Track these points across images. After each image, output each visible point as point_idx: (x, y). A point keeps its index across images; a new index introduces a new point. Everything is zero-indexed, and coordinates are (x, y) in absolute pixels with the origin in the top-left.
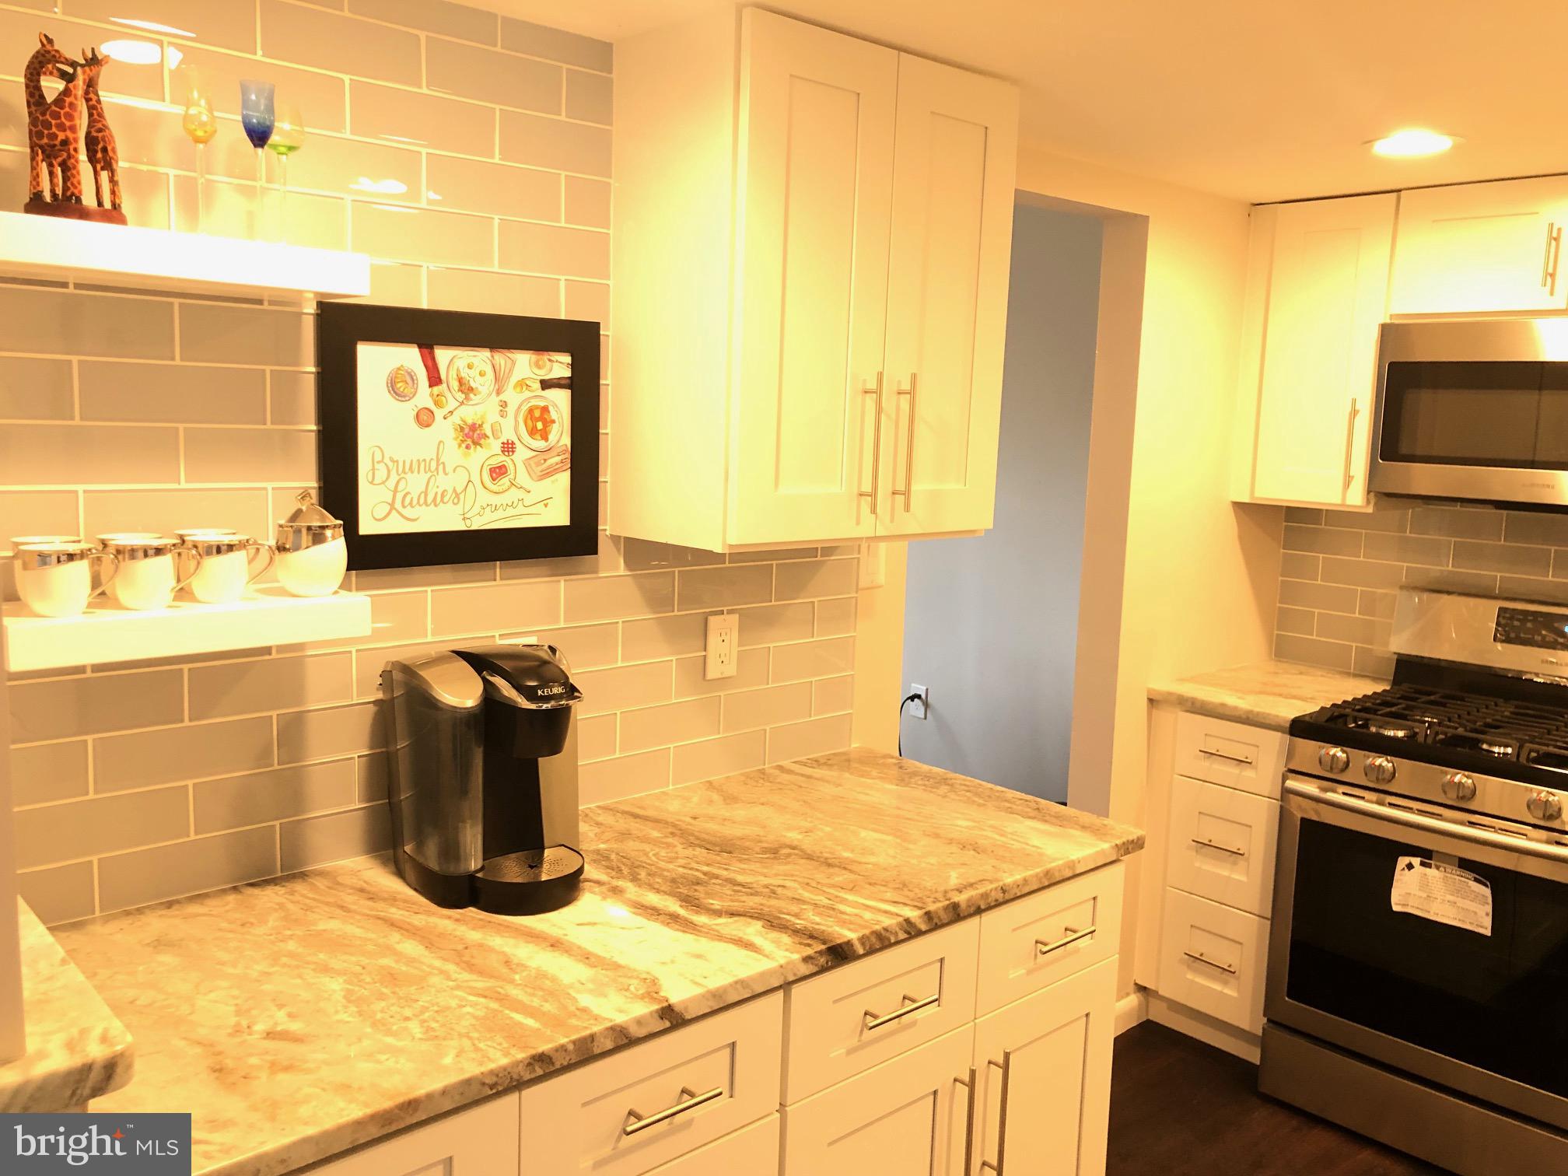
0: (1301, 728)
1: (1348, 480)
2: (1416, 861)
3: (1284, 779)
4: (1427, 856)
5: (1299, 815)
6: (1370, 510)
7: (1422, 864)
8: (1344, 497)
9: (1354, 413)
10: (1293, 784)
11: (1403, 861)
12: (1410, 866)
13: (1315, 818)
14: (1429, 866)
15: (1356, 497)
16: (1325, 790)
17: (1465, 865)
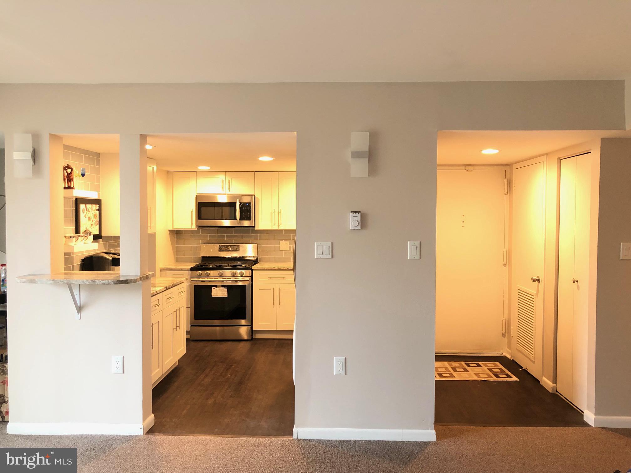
0: (192, 269)
1: (192, 224)
2: (215, 287)
3: (190, 279)
4: (216, 286)
5: (194, 285)
6: (196, 229)
7: (216, 288)
8: (192, 227)
9: (192, 212)
10: (192, 279)
11: (213, 288)
12: (214, 289)
13: (197, 285)
14: (217, 288)
15: (194, 227)
16: (198, 279)
17: (223, 286)
